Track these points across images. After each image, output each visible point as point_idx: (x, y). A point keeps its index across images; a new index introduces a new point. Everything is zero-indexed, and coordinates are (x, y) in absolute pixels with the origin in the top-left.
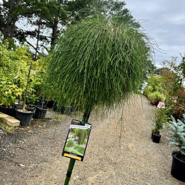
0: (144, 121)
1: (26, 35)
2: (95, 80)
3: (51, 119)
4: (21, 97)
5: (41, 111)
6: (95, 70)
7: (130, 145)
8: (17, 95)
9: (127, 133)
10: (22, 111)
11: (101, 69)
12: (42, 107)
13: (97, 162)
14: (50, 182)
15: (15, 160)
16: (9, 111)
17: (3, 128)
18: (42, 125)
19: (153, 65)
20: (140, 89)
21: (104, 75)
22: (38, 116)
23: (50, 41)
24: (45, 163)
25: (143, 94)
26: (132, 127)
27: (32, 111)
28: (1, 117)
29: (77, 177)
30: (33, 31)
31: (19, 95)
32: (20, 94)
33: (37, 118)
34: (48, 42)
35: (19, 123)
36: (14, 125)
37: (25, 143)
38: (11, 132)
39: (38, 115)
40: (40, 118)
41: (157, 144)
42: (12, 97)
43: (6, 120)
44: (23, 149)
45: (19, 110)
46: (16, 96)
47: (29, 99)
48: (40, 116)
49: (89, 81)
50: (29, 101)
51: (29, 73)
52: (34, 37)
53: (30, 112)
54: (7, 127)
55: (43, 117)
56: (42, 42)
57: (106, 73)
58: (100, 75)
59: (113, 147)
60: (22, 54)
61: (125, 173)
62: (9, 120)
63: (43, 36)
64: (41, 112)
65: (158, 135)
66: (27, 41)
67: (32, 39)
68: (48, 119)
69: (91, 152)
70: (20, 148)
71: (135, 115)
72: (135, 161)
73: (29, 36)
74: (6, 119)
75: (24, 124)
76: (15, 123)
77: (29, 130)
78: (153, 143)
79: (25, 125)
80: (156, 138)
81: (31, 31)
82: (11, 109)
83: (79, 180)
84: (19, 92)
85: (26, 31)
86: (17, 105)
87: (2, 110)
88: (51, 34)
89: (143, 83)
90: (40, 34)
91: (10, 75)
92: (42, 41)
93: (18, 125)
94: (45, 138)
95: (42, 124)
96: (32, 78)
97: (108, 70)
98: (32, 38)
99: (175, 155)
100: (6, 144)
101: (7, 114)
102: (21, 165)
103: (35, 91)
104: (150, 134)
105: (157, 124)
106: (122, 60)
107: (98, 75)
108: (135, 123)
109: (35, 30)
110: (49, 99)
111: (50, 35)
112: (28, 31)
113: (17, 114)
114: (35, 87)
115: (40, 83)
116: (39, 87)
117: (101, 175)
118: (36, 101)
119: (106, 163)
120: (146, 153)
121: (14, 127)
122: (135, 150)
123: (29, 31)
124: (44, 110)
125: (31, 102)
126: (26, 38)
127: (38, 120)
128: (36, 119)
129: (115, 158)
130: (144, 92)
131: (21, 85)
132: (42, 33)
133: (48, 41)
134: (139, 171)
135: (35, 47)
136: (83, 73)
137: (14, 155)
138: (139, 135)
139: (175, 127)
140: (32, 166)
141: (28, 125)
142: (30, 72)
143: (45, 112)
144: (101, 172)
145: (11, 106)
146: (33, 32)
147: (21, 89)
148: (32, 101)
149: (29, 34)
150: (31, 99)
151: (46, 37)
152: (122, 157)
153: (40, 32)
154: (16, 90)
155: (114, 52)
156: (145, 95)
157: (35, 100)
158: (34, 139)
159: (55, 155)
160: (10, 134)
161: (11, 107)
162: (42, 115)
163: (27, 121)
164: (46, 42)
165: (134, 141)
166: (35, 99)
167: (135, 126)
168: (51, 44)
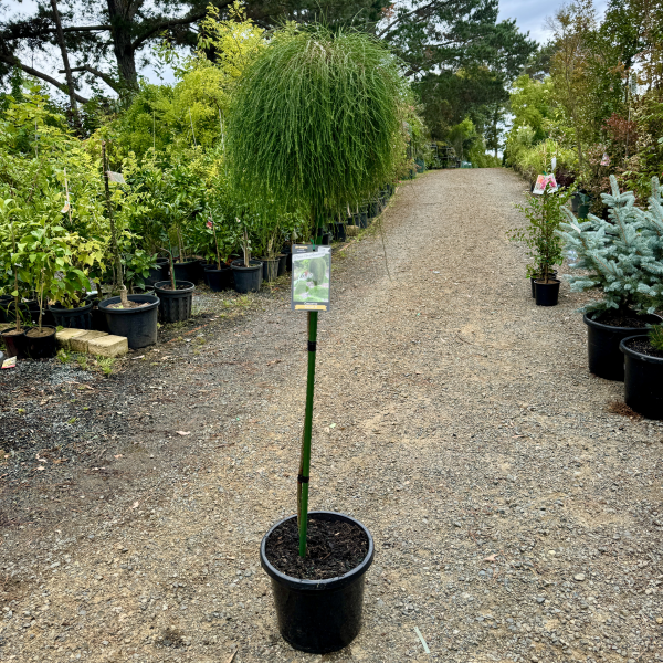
0: (508, 253)
1: (11, 42)
2: (316, 159)
3: (212, 315)
4: (103, 266)
5: (175, 297)
6: (311, 142)
7: (466, 331)
8: (91, 264)
9: (454, 301)
10: (121, 307)
11: (322, 137)
12: (174, 285)
13: (378, 386)
14: (270, 448)
15: (159, 428)
16: (82, 317)
17: (85, 365)
18: (193, 336)
19: (520, 39)
20: (493, 145)
21: (328, 147)
22: (169, 313)
23: (109, 43)
24: (241, 417)
25: (504, 163)
26: (468, 280)
27: (151, 300)
28: (67, 338)
29: (333, 425)
30: (34, 17)
31: (96, 262)
32: (99, 256)
33: (171, 322)
34: (103, 47)
35: (127, 344)
36: (114, 352)
37: (166, 388)
38: (114, 372)
39: (172, 311)
40: (178, 319)
41: (551, 310)
42: (77, 271)
43: (85, 344)
44: (170, 401)
45: (112, 307)
46: (87, 266)
47: (127, 267)
48: (178, 313)
49: (306, 165)
50: (130, 274)
51: (107, 185)
52: (45, 40)
53: (146, 305)
54: (96, 362)
55: (187, 315)
56: (80, 55)
57: (331, 143)
58: (322, 149)
59: (414, 344)
60: (35, 122)
61: (458, 395)
62: (93, 342)
63: (77, 29)
64: (177, 300)
65: (551, 282)
66: (23, 63)
67: (40, 51)
68: (204, 316)
69: (356, 369)
70: (159, 400)
71: (475, 242)
72: (485, 363)
73: (24, 42)
74: (84, 340)
75: (141, 344)
76: (115, 345)
77: (160, 355)
78: (537, 310)
79: (144, 347)
80: (546, 293)
81: (25, 18)
82: (85, 310)
83: (340, 432)
84: (94, 252)
85: (8, 26)
86: (95, 296)
87: (59, 319)
88: (104, 12)
89: (497, 118)
90: (66, 24)
91: (46, 204)
92: (76, 49)
93: (124, 348)
94: (215, 365)
95: (190, 333)
96: (116, 197)
97: (334, 135)
98: (36, 49)
99: (594, 317)
100: (116, 400)
101: (79, 326)
102: (181, 433)
103: (141, 238)
104: (526, 286)
105: (542, 246)
106: (352, 114)
107: (319, 150)
108: (480, 265)
109: (37, 11)
110: (182, 258)
111: (102, 16)
112: (15, 21)
113: (109, 319)
114: (133, 226)
115: (147, 209)
116: (148, 223)
117: (393, 412)
118: (151, 270)
119: (403, 385)
120: (515, 338)
121: (117, 357)
122: (482, 337)
123: (19, 22)
124: (185, 293)
125: (135, 276)
126: (15, 55)
127: (175, 324)
128: (169, 325)
129: (426, 368)
130: (505, 154)
131: (89, 231)
132: (71, 16)
133: (100, 45)
134: (496, 383)
135: (61, 79)
136: (293, 153)
137: (151, 417)
138: (491, 298)
139: (579, 237)
140: (209, 429)
141: (154, 344)
142: (107, 179)
143: (187, 298)
144: (392, 405)
145: (81, 301)
146: (35, 22)
147: (94, 243)
148: (138, 271)
149: (21, 37)
150: (136, 266)
151: (87, 29)
152: (444, 361)
153: (61, 15)
154: (82, 247)
155: (336, 102)
156: (510, 164)
157: (147, 268)
158: (186, 373)
159: (259, 395)
160: (114, 377)
161: (83, 305)
162: (182, 309)
163: (146, 332)
164: (94, 49)
165: (478, 316)
166: (148, 264)
167: (480, 275)
168: (116, 52)
